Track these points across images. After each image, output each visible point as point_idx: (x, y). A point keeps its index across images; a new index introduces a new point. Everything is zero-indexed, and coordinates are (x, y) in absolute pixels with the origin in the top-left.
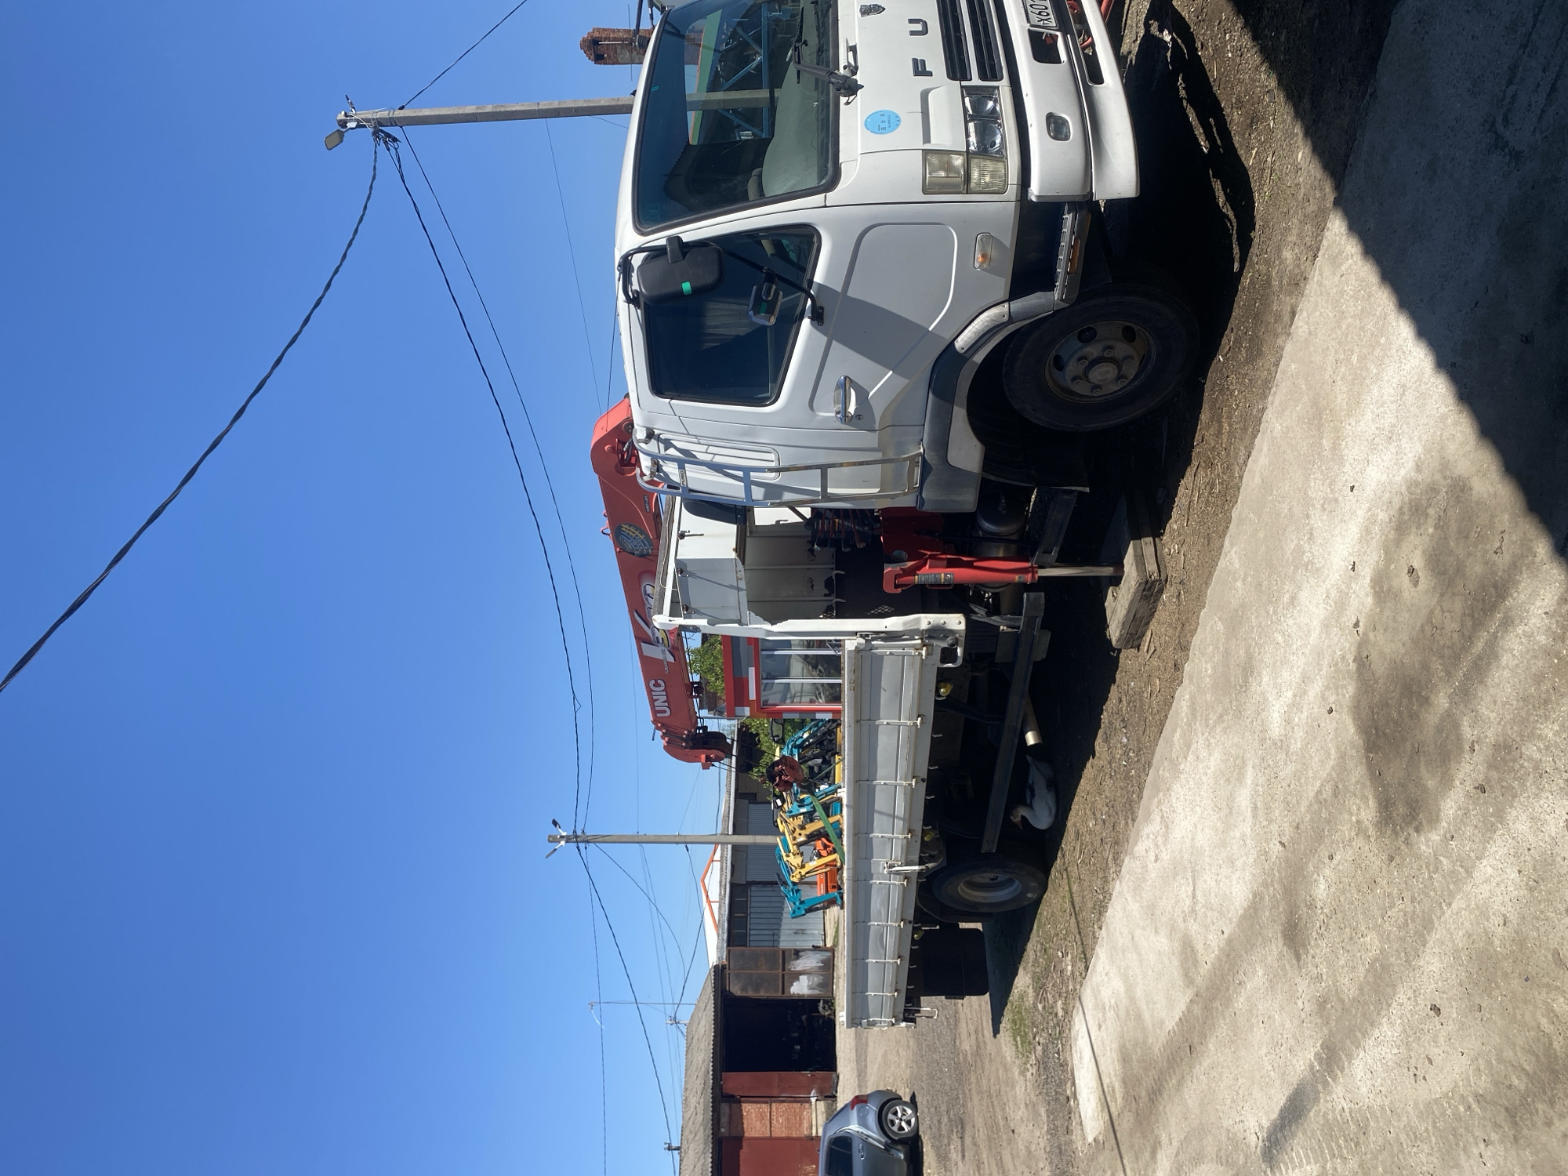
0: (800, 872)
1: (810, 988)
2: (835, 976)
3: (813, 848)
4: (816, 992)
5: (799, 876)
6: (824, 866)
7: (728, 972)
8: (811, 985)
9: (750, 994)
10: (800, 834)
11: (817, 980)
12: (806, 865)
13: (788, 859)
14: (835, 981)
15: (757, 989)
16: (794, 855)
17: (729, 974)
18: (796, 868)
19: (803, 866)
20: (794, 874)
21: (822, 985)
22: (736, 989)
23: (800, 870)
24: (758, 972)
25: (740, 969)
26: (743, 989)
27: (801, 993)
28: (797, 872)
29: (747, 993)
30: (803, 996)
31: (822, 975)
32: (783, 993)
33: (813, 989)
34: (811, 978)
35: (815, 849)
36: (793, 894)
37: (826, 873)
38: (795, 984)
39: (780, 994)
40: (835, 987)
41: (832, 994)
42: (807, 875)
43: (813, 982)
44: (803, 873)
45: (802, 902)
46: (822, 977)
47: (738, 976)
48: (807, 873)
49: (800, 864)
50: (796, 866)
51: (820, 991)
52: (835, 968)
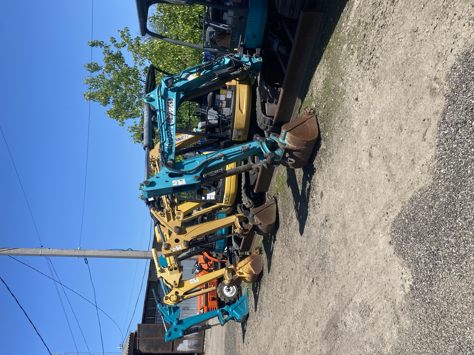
0: (177, 293)
1: (190, 347)
2: (205, 340)
3: (195, 262)
4: (193, 350)
5: (174, 298)
6: (204, 286)
7: (138, 338)
8: (190, 345)
9: (152, 351)
10: (177, 241)
11: (194, 342)
12: (186, 283)
13: (162, 275)
14: (205, 343)
15: (156, 348)
16: (171, 270)
17: (139, 340)
18: (172, 287)
19: (181, 284)
20: (169, 295)
21: (197, 346)
22: (143, 349)
23: (177, 290)
24: (157, 338)
25: (146, 337)
26: (147, 349)
27: (184, 350)
28: (173, 292)
29: (150, 351)
30: (185, 351)
31: (197, 340)
32: (173, 350)
33: (191, 348)
34: (190, 341)
35: (197, 263)
36: (170, 313)
37: (206, 294)
38: (180, 345)
39: (171, 351)
40: (205, 346)
41: (203, 351)
42: (186, 297)
43: (191, 344)
44: (180, 294)
45: (180, 322)
46: (197, 341)
47: (144, 341)
48: (186, 293)
49: (177, 282)
50: (172, 284)
51: (196, 349)
52: (206, 336)
